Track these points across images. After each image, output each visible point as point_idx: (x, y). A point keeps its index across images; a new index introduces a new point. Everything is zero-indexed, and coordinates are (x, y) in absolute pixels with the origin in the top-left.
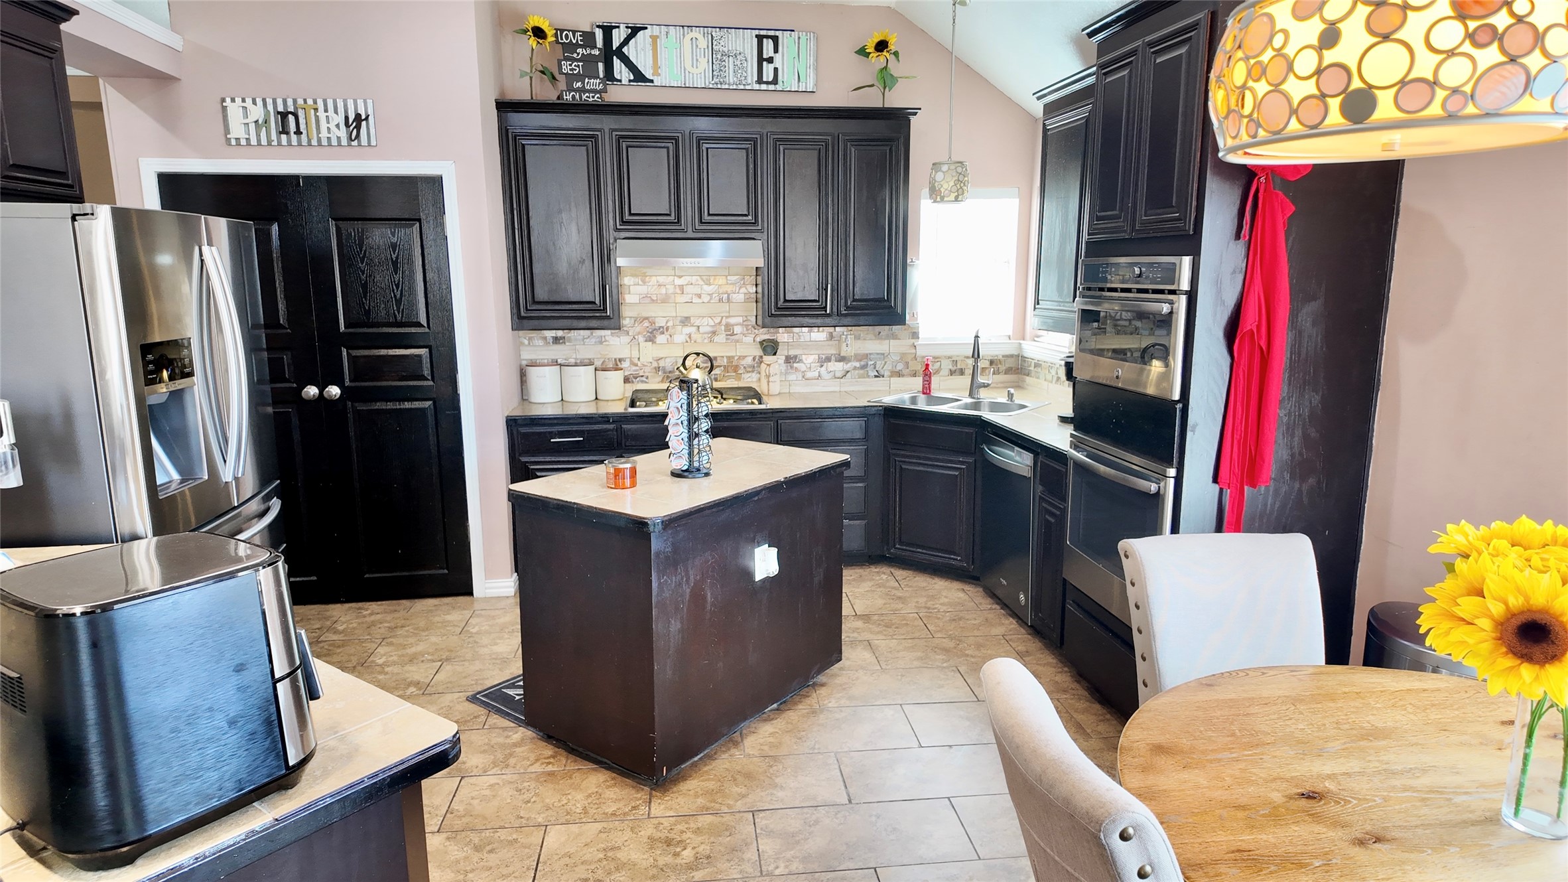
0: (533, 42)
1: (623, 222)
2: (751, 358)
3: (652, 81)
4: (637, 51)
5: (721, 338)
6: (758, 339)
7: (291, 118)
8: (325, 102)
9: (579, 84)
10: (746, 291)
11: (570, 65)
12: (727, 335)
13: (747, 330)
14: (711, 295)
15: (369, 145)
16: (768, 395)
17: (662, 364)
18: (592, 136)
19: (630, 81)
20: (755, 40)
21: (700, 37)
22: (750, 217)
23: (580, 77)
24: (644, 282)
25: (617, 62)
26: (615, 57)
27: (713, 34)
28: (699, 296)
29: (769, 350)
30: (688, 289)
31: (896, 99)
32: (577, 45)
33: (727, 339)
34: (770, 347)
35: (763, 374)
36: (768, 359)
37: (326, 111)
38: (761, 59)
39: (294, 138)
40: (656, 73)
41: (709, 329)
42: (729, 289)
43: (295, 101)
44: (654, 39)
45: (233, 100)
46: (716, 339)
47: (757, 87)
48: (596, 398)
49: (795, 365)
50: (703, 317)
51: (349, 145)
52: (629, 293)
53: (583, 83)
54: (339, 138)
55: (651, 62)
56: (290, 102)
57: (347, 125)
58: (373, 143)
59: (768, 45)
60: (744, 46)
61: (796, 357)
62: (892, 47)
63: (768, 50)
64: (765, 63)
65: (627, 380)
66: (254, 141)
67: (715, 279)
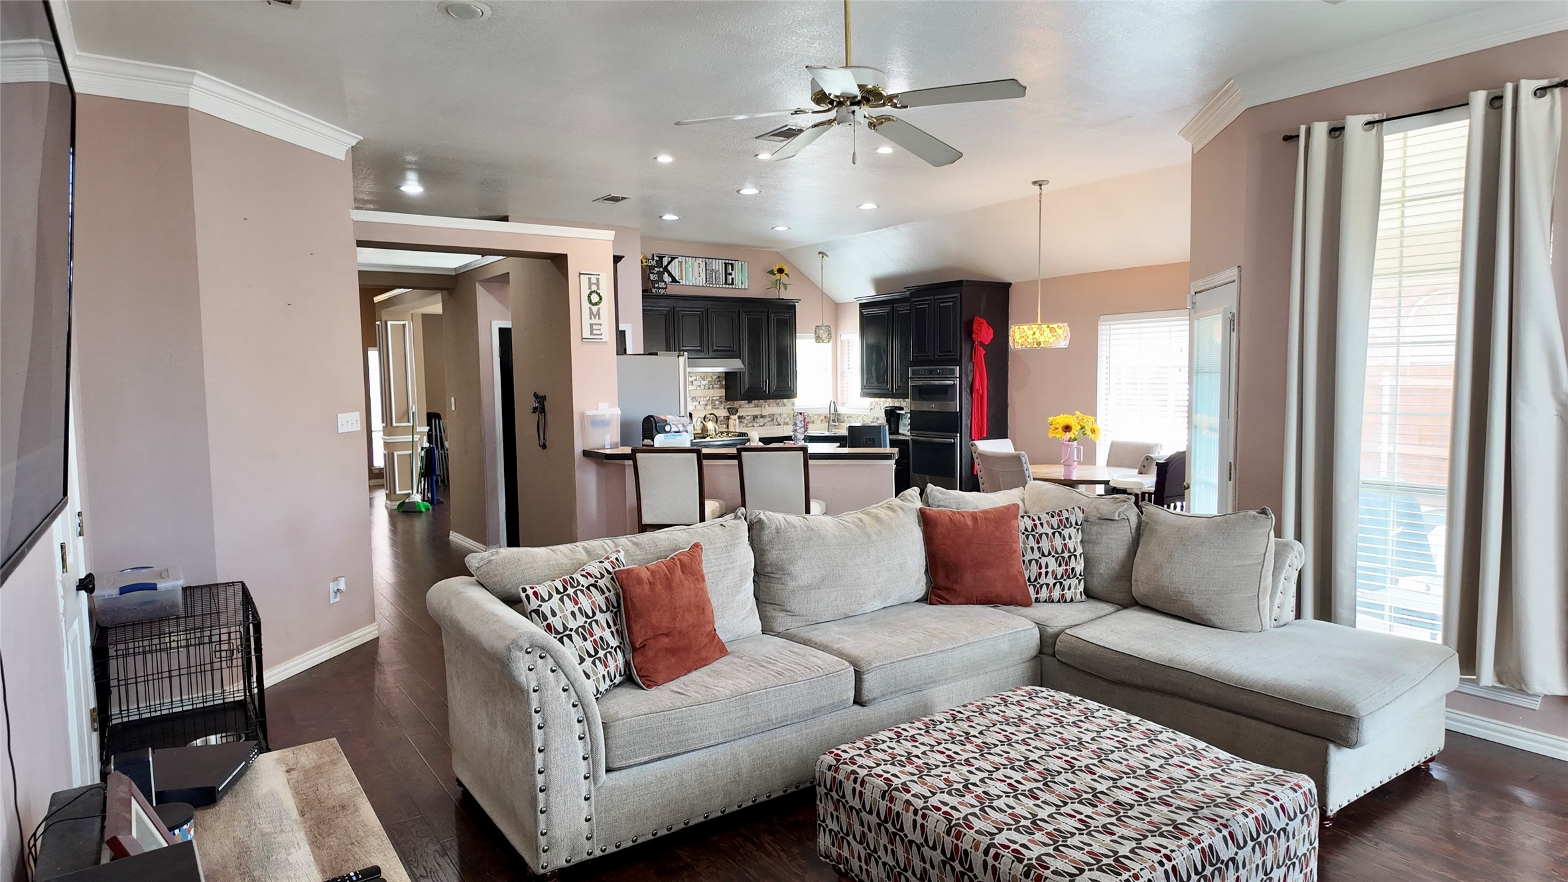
1: (680, 350)
3: (681, 285)
4: (673, 268)
5: (709, 407)
6: (726, 407)
10: (720, 383)
11: (652, 275)
12: (711, 405)
13: (721, 402)
14: (704, 385)
18: (667, 310)
19: (671, 283)
20: (724, 265)
21: (701, 262)
22: (732, 348)
23: (657, 282)
26: (665, 272)
27: (706, 261)
28: (700, 386)
30: (695, 383)
31: (785, 295)
32: (654, 266)
33: (712, 408)
34: (733, 411)
36: (732, 417)
38: (727, 274)
40: (683, 280)
41: (704, 402)
42: (713, 383)
44: (681, 263)
46: (707, 408)
47: (725, 288)
49: (743, 420)
50: (702, 396)
53: (658, 284)
55: (679, 274)
59: (729, 267)
60: (720, 267)
61: (742, 414)
62: (786, 272)
63: (729, 269)
64: (728, 276)
67: (707, 377)
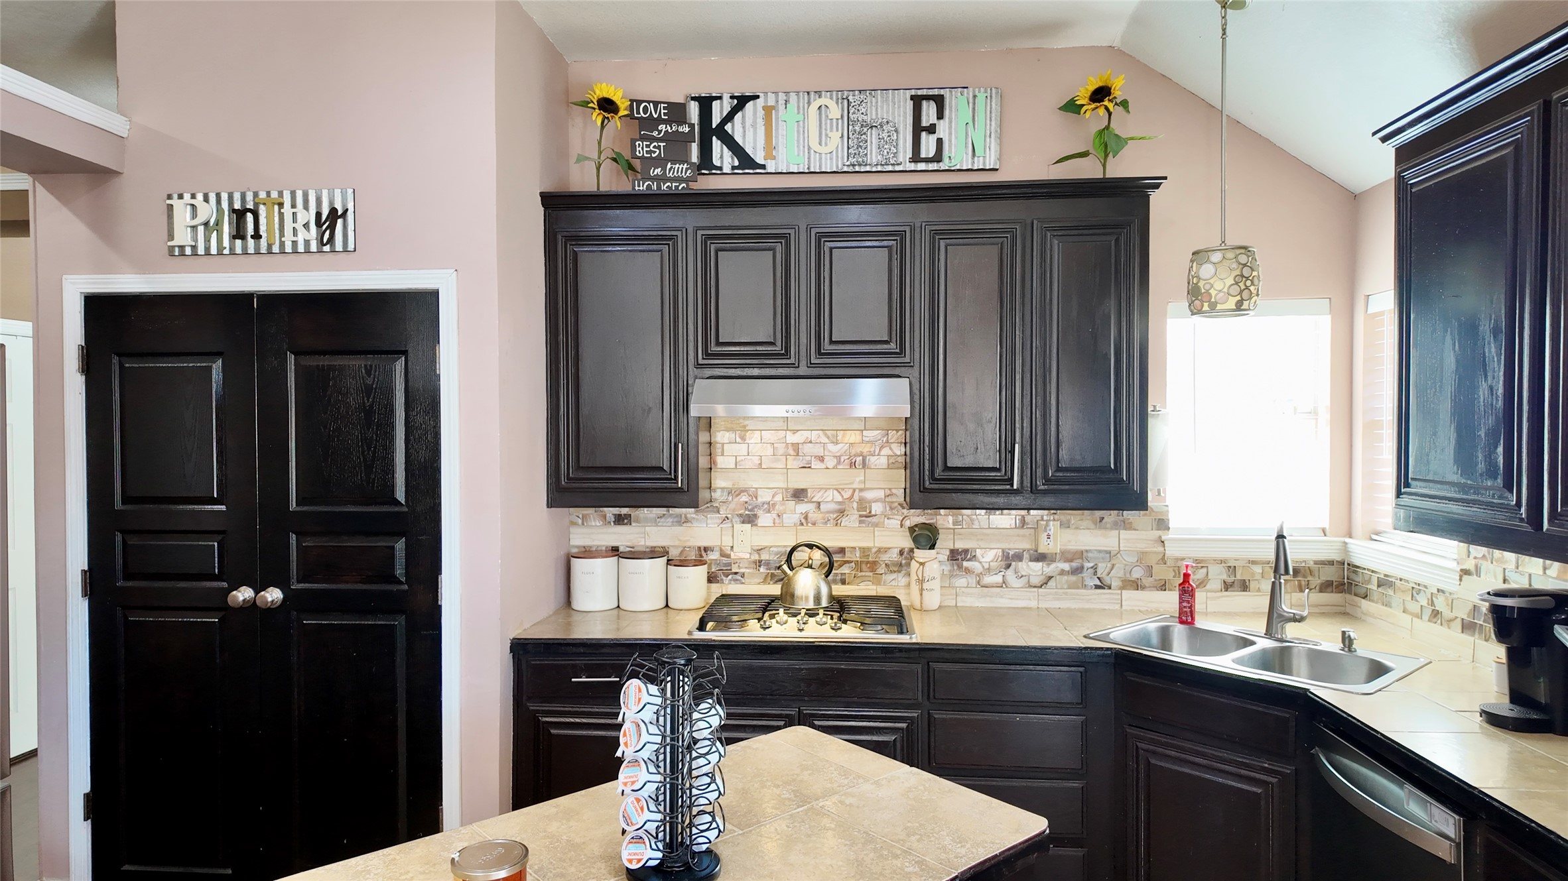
0: (597, 117)
1: (708, 355)
2: (897, 551)
3: (763, 167)
4: (744, 128)
5: (852, 519)
6: (908, 523)
7: (250, 217)
8: (293, 194)
9: (658, 171)
10: (890, 453)
11: (648, 146)
12: (861, 516)
13: (891, 509)
14: (838, 458)
15: (345, 250)
16: (922, 610)
17: (765, 556)
18: (671, 238)
19: (733, 168)
20: (910, 104)
21: (832, 104)
22: (893, 345)
23: (660, 162)
24: (743, 438)
25: (716, 144)
26: (714, 138)
27: (851, 98)
28: (821, 459)
29: (923, 541)
30: (805, 449)
31: (1122, 167)
32: (660, 121)
33: (861, 522)
34: (926, 537)
35: (914, 577)
36: (921, 555)
37: (293, 206)
38: (918, 129)
39: (251, 242)
40: (769, 155)
41: (833, 506)
42: (866, 449)
43: (256, 195)
44: (768, 110)
45: (181, 197)
46: (842, 522)
47: (912, 167)
48: (667, 606)
49: (965, 564)
50: (826, 489)
51: (320, 251)
52: (723, 455)
53: (664, 169)
54: (307, 243)
55: (763, 142)
56: (250, 197)
57: (319, 224)
58: (351, 247)
59: (929, 112)
60: (893, 113)
61: (966, 551)
62: (1118, 93)
63: (928, 115)
64: (924, 134)
65: (711, 579)
66: (201, 251)
67: (844, 436)
